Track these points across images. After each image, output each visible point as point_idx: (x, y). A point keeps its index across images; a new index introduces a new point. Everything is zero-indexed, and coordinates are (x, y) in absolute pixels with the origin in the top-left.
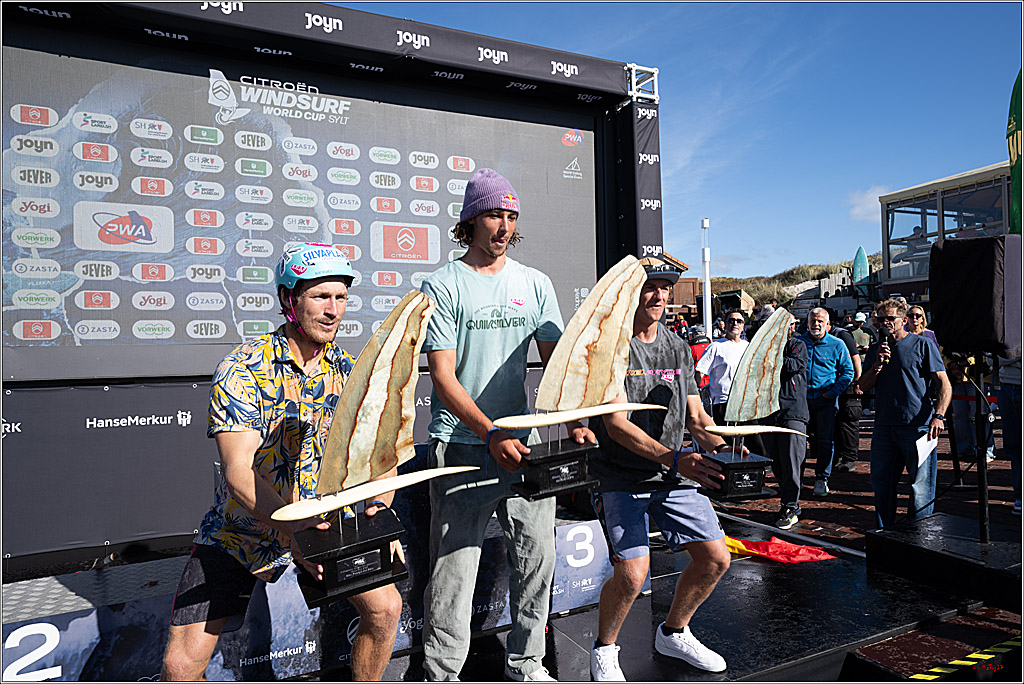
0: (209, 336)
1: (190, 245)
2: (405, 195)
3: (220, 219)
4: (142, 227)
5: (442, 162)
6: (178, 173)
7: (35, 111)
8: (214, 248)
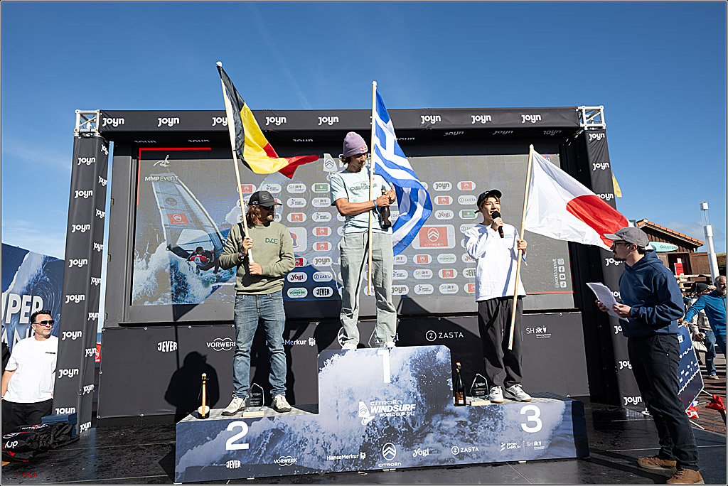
0: (324, 296)
1: (315, 246)
3: (330, 230)
5: (455, 186)
6: (309, 209)
7: (246, 186)
8: (326, 248)
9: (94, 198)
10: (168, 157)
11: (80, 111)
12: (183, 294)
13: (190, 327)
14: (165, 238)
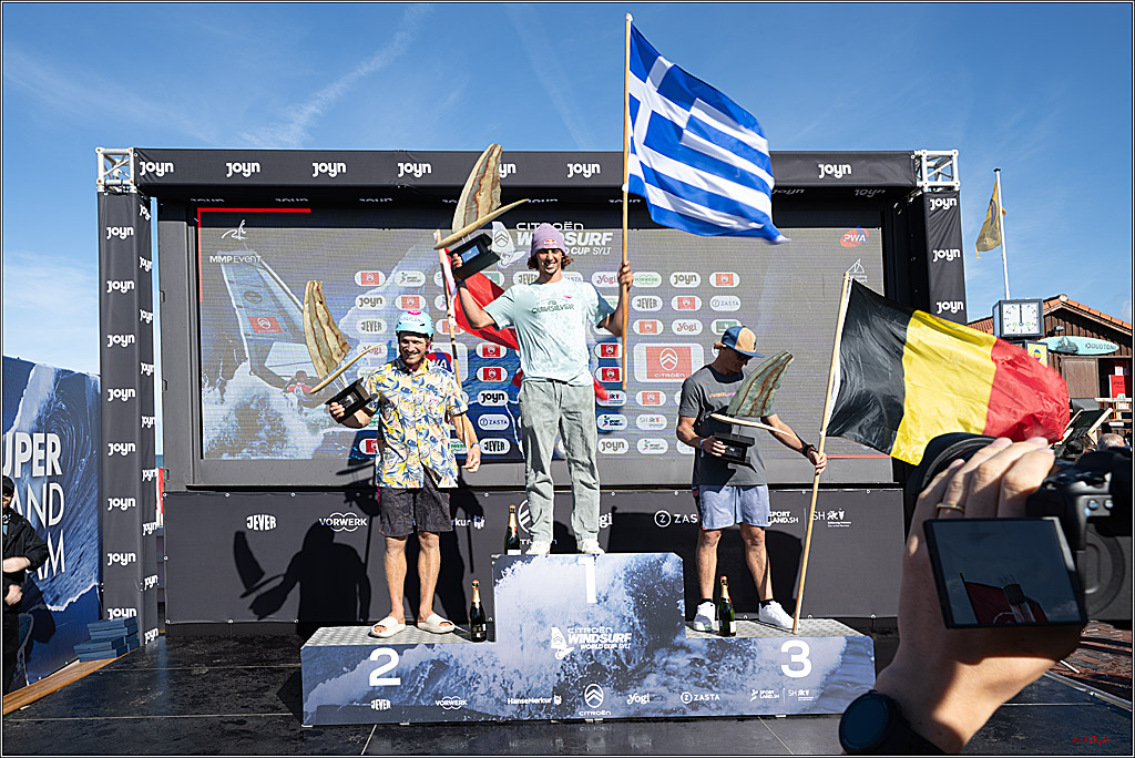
0: (497, 452)
2: (667, 315)
4: (444, 361)
5: (704, 279)
7: (370, 274)
8: (498, 376)
9: (136, 293)
10: (243, 223)
11: (102, 150)
12: (279, 444)
13: (293, 494)
14: (247, 356)
